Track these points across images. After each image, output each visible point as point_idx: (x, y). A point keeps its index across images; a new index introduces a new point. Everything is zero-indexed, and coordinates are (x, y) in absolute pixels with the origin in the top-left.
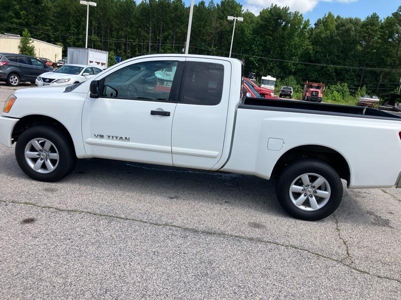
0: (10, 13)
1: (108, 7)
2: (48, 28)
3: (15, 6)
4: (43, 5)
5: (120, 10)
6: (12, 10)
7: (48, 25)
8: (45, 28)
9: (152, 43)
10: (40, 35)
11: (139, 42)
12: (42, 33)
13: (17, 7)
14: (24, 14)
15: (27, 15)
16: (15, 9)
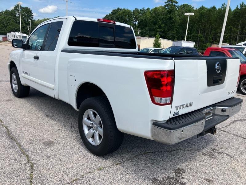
0: (157, 26)
1: (211, 15)
2: (174, 32)
3: (159, 22)
4: (173, 19)
5: (219, 15)
6: (158, 24)
7: (175, 30)
8: (173, 32)
9: (240, 35)
10: (170, 37)
11: (230, 35)
12: (171, 35)
13: (160, 23)
14: (163, 26)
15: (165, 26)
16: (159, 24)
